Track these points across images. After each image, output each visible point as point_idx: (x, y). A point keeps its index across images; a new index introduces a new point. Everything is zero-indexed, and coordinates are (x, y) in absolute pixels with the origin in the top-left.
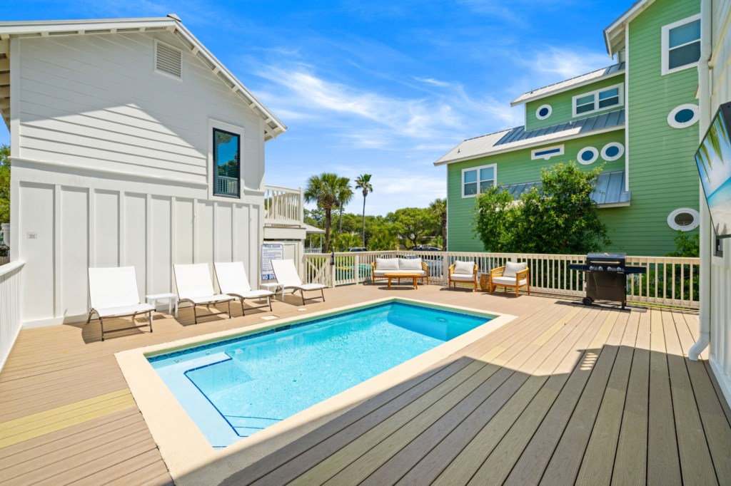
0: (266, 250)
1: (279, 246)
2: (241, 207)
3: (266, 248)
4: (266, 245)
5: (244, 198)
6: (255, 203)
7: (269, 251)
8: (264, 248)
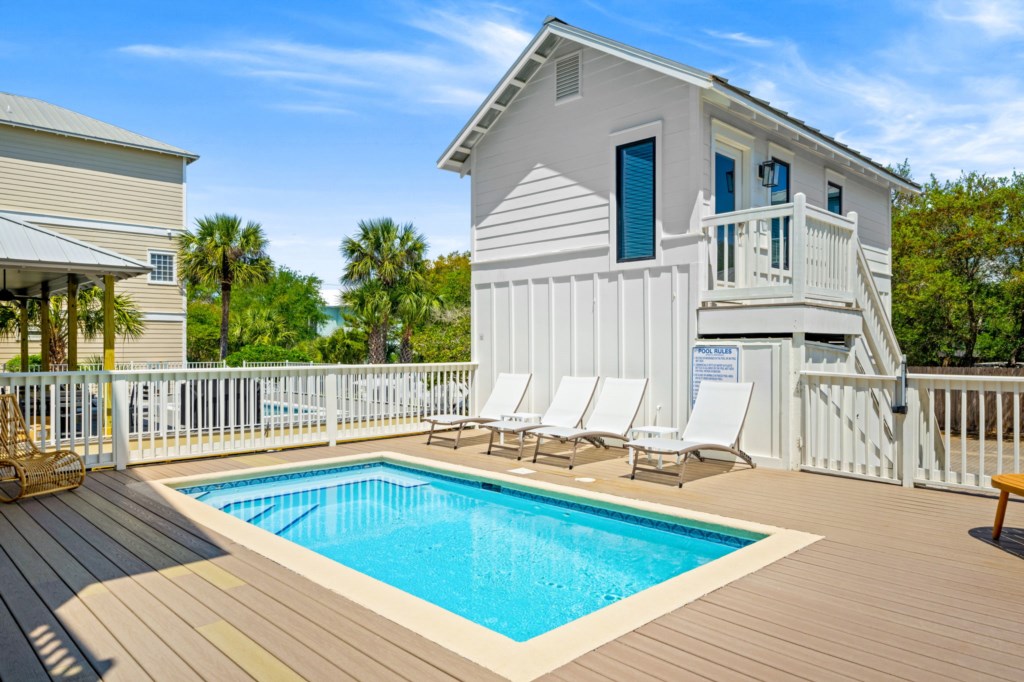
0: (701, 359)
1: (728, 350)
2: (658, 275)
3: (701, 355)
4: (700, 348)
5: (663, 256)
6: (681, 263)
7: (706, 362)
8: (697, 354)
